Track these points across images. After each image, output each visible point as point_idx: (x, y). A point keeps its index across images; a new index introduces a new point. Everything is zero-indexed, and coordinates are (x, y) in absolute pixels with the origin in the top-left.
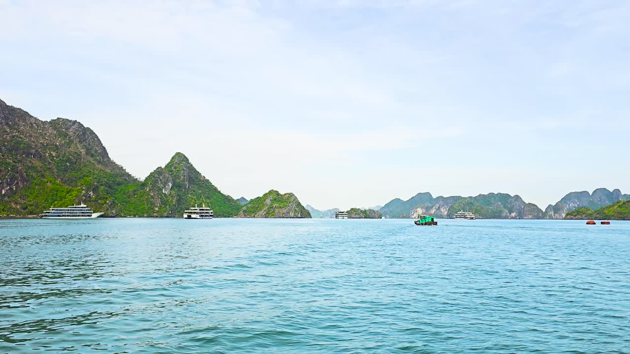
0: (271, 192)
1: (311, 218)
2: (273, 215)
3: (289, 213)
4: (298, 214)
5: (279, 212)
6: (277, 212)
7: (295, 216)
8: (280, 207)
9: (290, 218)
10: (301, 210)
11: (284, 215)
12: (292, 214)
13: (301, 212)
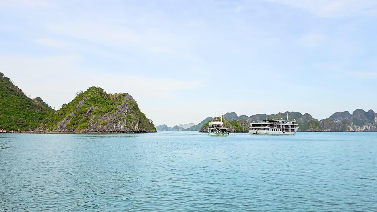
0: (92, 89)
1: (156, 132)
2: (84, 128)
3: (116, 123)
4: (135, 124)
5: (96, 121)
6: (91, 121)
7: (128, 129)
8: (100, 112)
9: (118, 132)
10: (140, 118)
11: (105, 127)
12: (121, 126)
13: (140, 122)
